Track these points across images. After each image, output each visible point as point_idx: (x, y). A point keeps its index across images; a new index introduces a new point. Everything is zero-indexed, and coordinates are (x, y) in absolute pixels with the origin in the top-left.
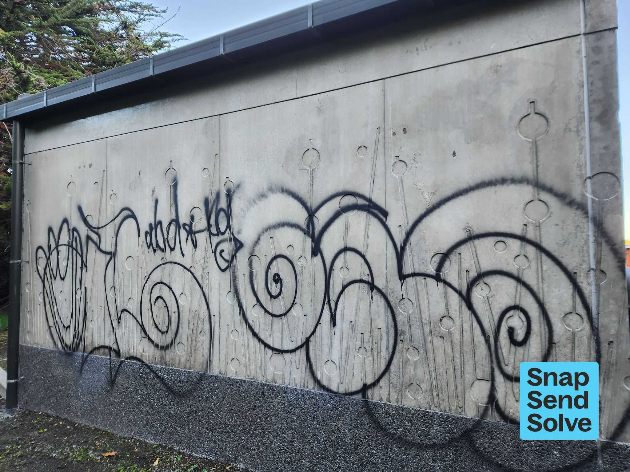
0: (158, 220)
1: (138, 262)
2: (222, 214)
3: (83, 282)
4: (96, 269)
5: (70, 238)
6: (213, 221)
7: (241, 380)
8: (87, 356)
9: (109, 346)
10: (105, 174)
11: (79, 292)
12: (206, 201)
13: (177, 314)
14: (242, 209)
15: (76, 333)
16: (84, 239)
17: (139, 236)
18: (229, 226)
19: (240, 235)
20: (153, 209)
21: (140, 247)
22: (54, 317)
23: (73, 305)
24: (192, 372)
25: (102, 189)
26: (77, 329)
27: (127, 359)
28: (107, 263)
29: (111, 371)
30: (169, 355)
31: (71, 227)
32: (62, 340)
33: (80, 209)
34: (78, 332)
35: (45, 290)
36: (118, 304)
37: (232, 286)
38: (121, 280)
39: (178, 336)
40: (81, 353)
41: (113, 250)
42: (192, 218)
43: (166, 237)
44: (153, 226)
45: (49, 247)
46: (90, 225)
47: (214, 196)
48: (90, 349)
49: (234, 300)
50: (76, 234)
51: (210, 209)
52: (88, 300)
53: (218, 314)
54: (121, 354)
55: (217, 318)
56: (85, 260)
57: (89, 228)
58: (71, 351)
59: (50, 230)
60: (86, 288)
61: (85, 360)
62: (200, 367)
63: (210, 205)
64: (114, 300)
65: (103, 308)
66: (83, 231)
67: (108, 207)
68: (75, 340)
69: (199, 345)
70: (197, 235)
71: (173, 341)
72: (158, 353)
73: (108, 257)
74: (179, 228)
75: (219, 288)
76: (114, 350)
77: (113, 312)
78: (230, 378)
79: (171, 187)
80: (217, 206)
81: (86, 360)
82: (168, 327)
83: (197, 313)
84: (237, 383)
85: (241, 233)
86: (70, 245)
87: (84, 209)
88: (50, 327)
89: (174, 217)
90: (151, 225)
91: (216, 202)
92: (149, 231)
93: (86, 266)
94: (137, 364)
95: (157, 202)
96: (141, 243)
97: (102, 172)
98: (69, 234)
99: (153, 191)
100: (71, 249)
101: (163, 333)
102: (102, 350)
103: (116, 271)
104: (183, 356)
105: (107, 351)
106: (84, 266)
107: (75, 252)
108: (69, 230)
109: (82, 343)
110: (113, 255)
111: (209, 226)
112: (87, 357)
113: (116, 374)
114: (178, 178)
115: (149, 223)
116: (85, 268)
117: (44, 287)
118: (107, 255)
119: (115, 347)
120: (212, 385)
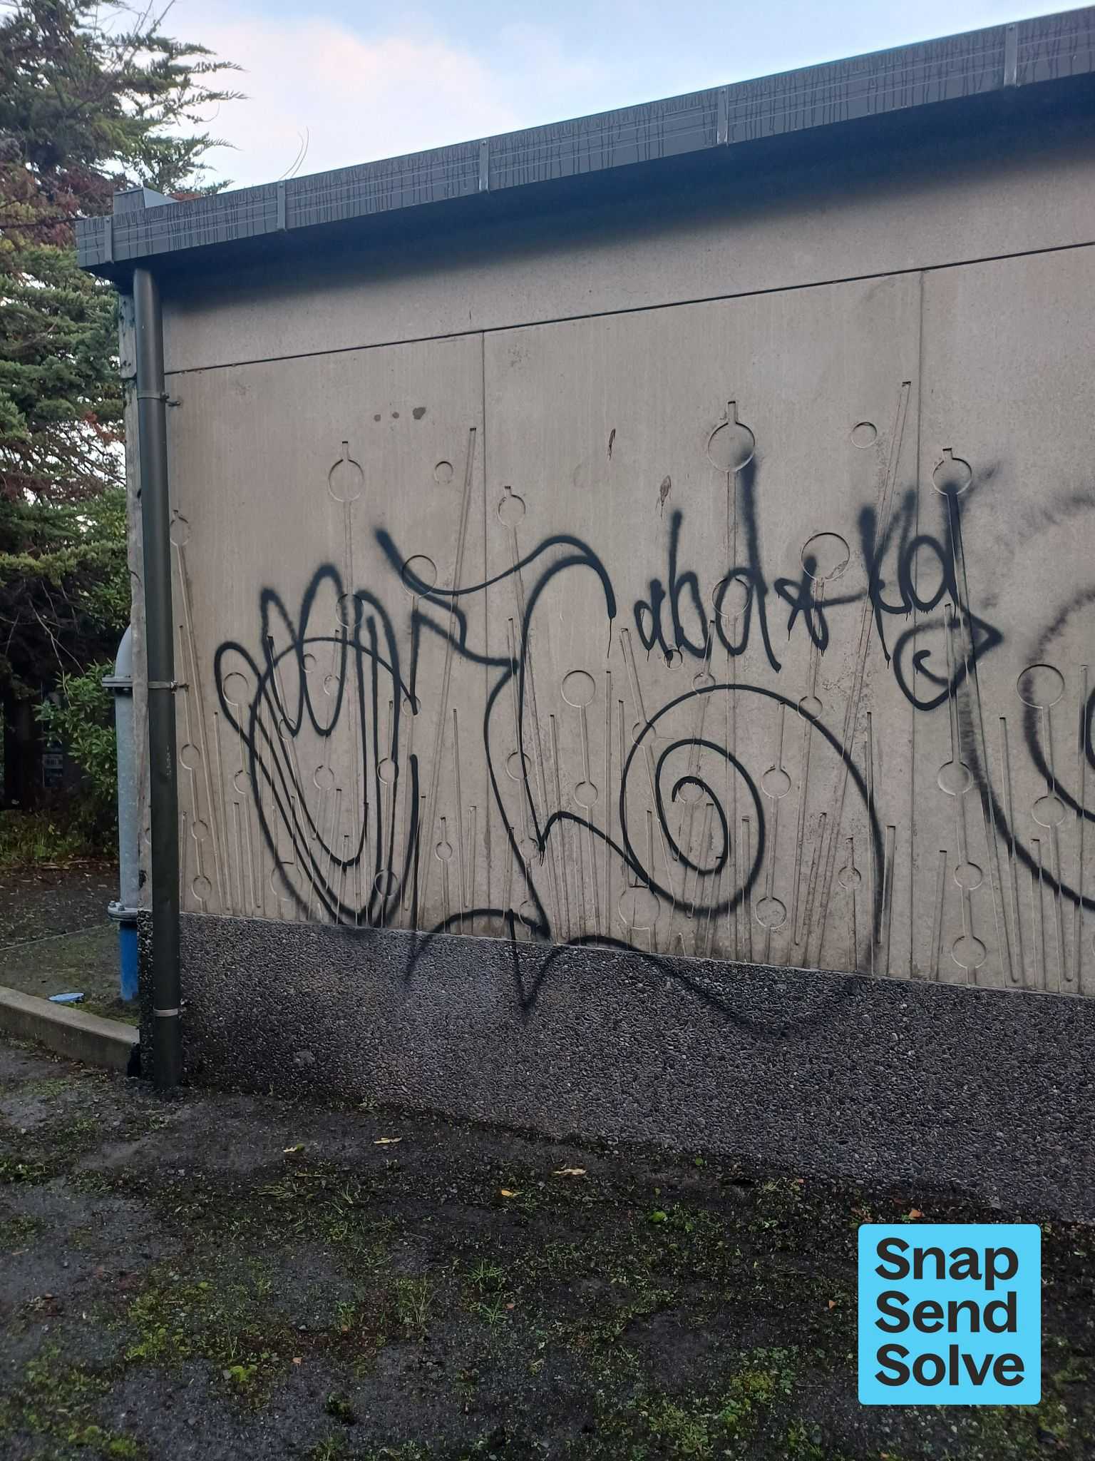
0: (680, 569)
1: (611, 687)
2: (925, 551)
3: (402, 740)
4: (451, 706)
5: (345, 621)
6: (889, 570)
7: (992, 993)
8: (430, 937)
9: (505, 909)
10: (479, 439)
11: (387, 769)
12: (866, 519)
13: (754, 825)
14: (998, 539)
15: (379, 880)
16: (401, 625)
17: (612, 612)
18: (948, 584)
19: (991, 610)
20: (665, 540)
21: (616, 646)
22: (295, 835)
23: (366, 804)
24: (812, 974)
25: (468, 482)
26: (384, 866)
27: (574, 942)
28: (490, 691)
29: (518, 975)
30: (726, 931)
31: (351, 591)
32: (327, 898)
33: (383, 539)
34: (391, 874)
35: (257, 764)
36: (538, 799)
37: (956, 749)
38: (547, 734)
39: (761, 879)
40: (406, 931)
41: (513, 652)
42: (810, 564)
43: (711, 616)
44: (665, 586)
45: (267, 643)
46: (421, 584)
47: (897, 503)
48: (436, 918)
49: (964, 786)
50: (368, 608)
51: (878, 539)
52: (424, 788)
53: (906, 822)
54: (553, 930)
55: (903, 834)
56: (406, 681)
57: (420, 593)
58: (366, 926)
59: (268, 596)
60: (413, 760)
61: (418, 949)
62: (843, 960)
63: (880, 527)
64: (520, 786)
65: (481, 811)
66: (399, 601)
67: (494, 532)
68: (381, 897)
69: (837, 904)
70: (827, 612)
71: (744, 894)
72: (687, 927)
73: (497, 673)
74: (763, 592)
75: (909, 755)
76: (526, 921)
77: (518, 817)
78: (952, 989)
79: (732, 479)
80: (906, 531)
81: (423, 949)
82: (723, 858)
83: (829, 819)
84: (977, 998)
85: (994, 605)
86: (350, 637)
87: (399, 539)
88: (279, 864)
89: (742, 560)
90: (655, 586)
91: (903, 518)
92: (648, 601)
93: (412, 698)
94: (613, 955)
95: (677, 519)
96: (617, 634)
97: (465, 434)
98: (344, 608)
99: (665, 490)
100: (351, 652)
101: (702, 873)
102: (480, 922)
103: (527, 711)
104: (780, 933)
105: (499, 922)
106: (403, 696)
107: (367, 660)
108: (342, 597)
109: (408, 903)
110: (514, 667)
111: (875, 585)
112: (427, 940)
113: (539, 982)
114: (759, 450)
115: (649, 580)
116: (408, 702)
117: (253, 755)
118: (490, 668)
119: (529, 912)
120: (889, 1006)
